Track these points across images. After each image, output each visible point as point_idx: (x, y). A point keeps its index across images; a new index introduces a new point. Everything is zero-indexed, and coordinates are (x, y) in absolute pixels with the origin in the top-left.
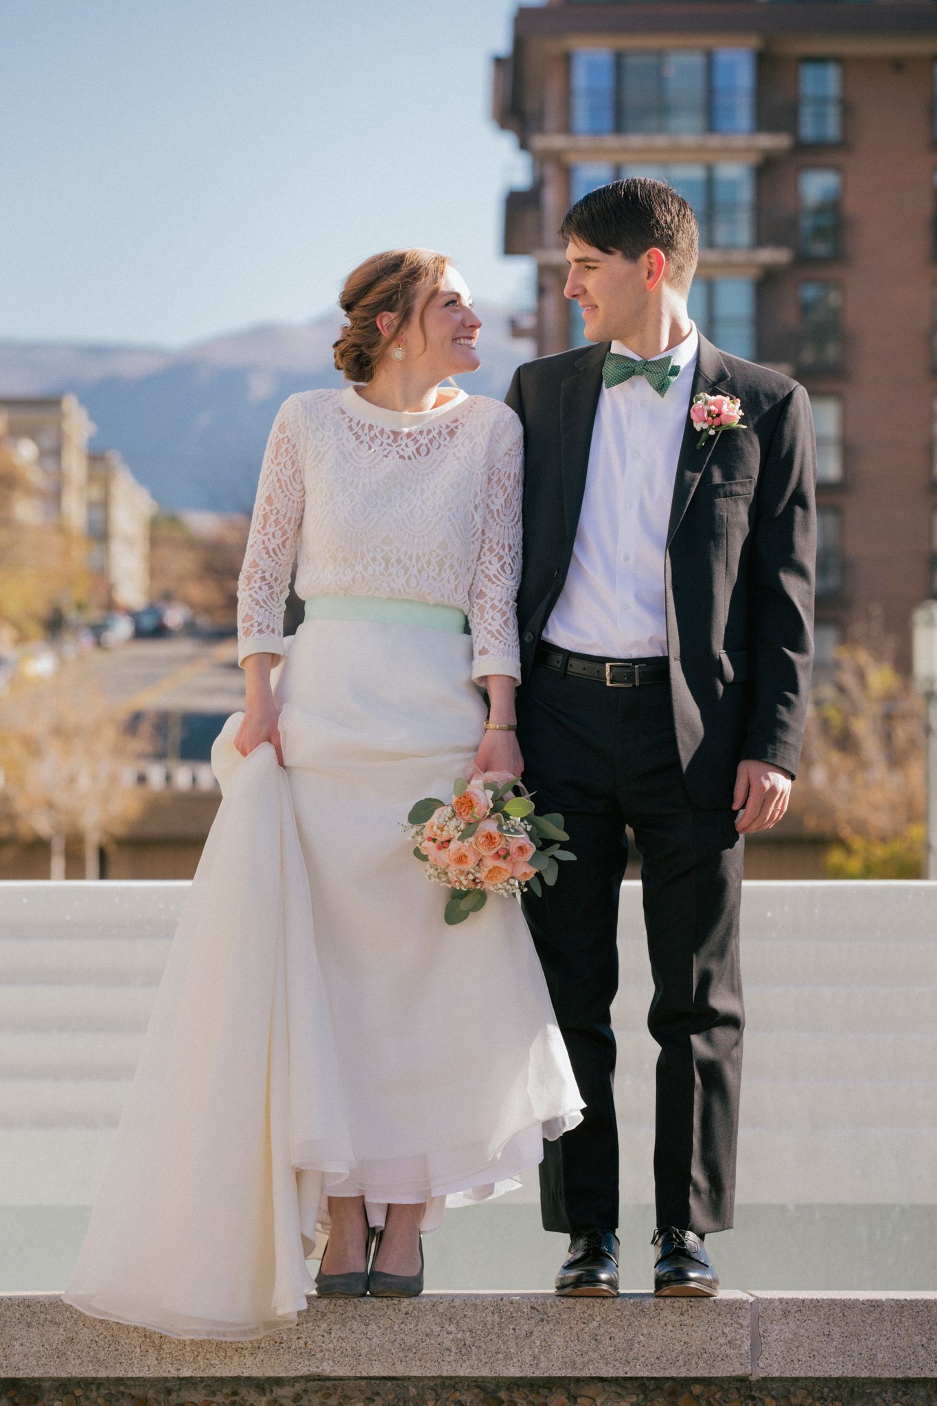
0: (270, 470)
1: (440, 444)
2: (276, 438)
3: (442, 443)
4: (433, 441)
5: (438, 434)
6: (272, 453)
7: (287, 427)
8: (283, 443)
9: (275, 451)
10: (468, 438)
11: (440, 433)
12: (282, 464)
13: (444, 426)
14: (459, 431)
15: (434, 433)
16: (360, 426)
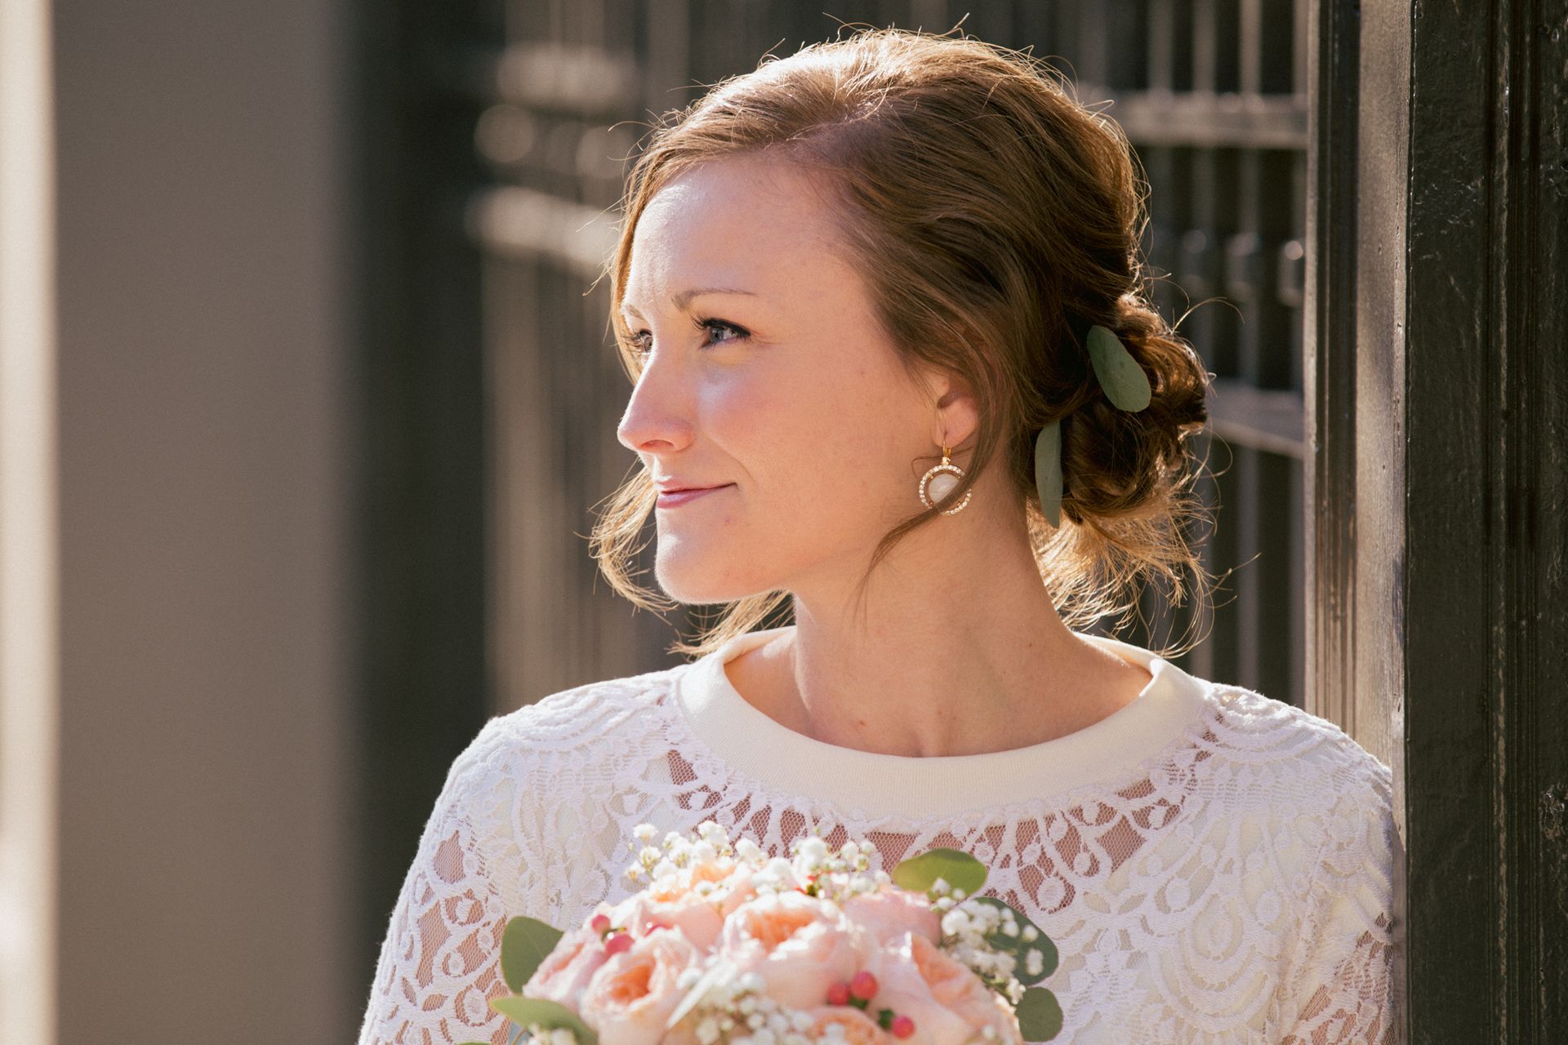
0: (398, 1023)
1: (1070, 891)
2: (425, 899)
3: (1080, 884)
4: (1041, 880)
5: (1059, 846)
6: (408, 956)
7: (468, 855)
8: (453, 918)
9: (418, 947)
10: (1182, 874)
11: (1070, 845)
12: (449, 1005)
13: (1091, 814)
14: (1153, 838)
15: (1049, 841)
16: (747, 818)
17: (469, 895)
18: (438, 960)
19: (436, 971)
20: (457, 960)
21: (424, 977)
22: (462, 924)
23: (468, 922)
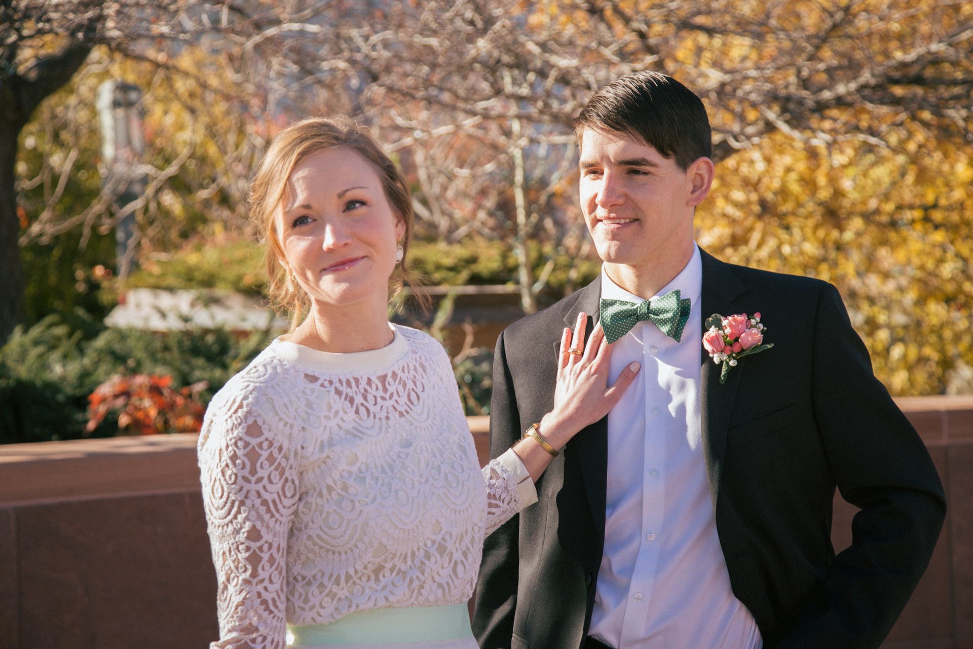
2: (246, 447)
6: (243, 468)
7: (264, 426)
17: (267, 439)
18: (258, 465)
19: (258, 468)
20: (266, 464)
21: (253, 472)
22: (265, 450)
23: (268, 449)
